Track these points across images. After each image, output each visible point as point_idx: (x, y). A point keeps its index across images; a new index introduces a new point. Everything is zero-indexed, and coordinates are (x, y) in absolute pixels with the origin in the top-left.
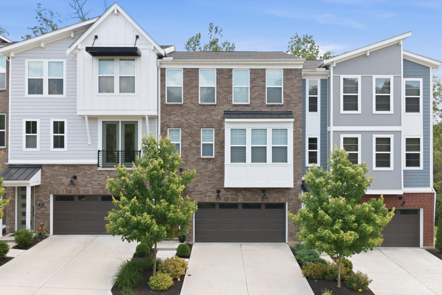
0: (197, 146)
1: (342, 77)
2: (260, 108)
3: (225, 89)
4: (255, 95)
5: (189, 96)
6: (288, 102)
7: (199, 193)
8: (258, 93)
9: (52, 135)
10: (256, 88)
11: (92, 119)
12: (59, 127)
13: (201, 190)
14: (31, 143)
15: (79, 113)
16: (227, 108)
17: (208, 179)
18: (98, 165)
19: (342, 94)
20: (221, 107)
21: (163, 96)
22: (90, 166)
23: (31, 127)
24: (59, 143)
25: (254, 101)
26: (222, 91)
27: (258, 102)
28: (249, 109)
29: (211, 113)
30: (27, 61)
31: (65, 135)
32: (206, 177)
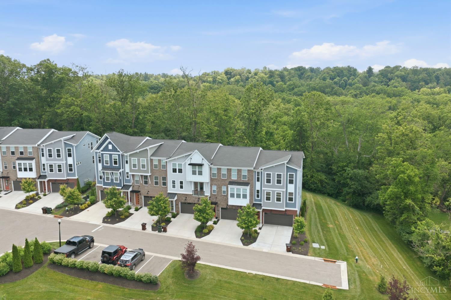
0: (221, 191)
1: (266, 173)
2: (240, 183)
4: (239, 177)
5: (218, 176)
6: (249, 180)
9: (180, 185)
10: (239, 175)
11: (191, 182)
12: (181, 183)
13: (222, 204)
14: (174, 187)
15: (187, 180)
16: (230, 180)
17: (224, 202)
18: (193, 195)
19: (266, 178)
20: (228, 181)
21: (211, 176)
22: (191, 195)
23: (174, 182)
24: (182, 187)
26: (228, 175)
27: (239, 179)
28: (236, 181)
29: (225, 182)
30: (172, 163)
31: (183, 185)
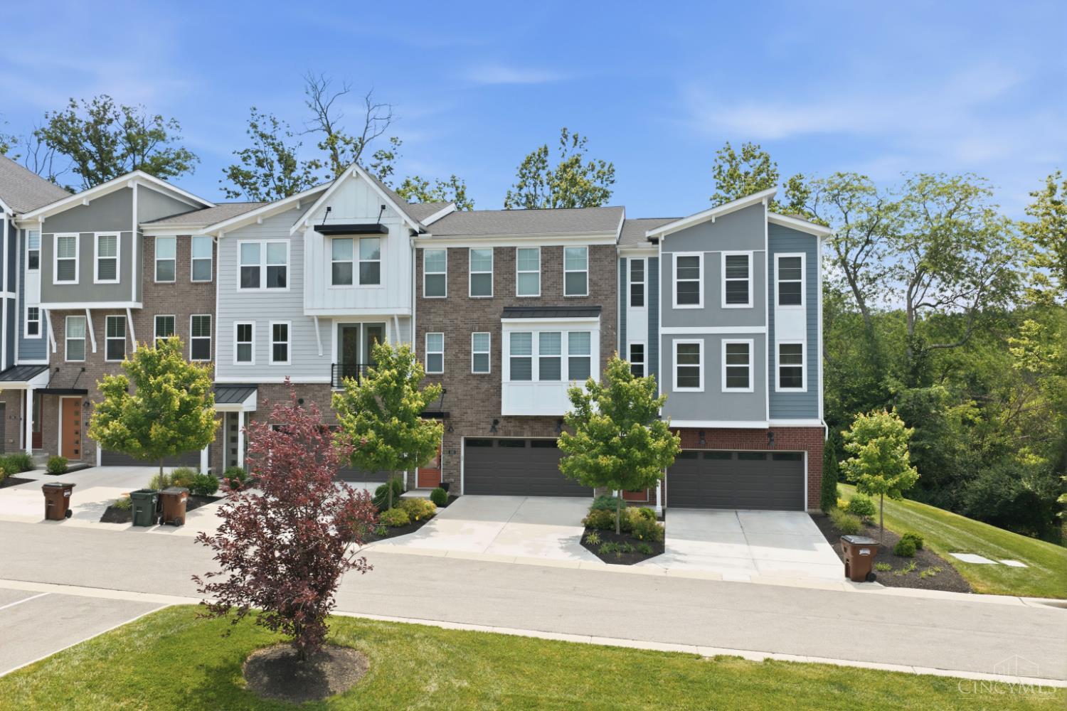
0: (466, 357)
1: (675, 255)
2: (555, 303)
3: (505, 276)
4: (549, 283)
5: (455, 287)
6: (595, 293)
7: (469, 424)
8: (553, 280)
9: (271, 343)
10: (550, 274)
11: (324, 321)
12: (280, 332)
13: (471, 419)
14: (244, 354)
15: (306, 313)
16: (508, 302)
17: (482, 404)
18: (332, 384)
19: (675, 280)
20: (501, 301)
21: (419, 288)
22: (321, 386)
23: (244, 332)
24: (280, 354)
25: (546, 292)
26: (501, 278)
27: (552, 293)
28: (539, 304)
29: (486, 310)
30: (239, 242)
31: (289, 343)
32: (478, 402)
